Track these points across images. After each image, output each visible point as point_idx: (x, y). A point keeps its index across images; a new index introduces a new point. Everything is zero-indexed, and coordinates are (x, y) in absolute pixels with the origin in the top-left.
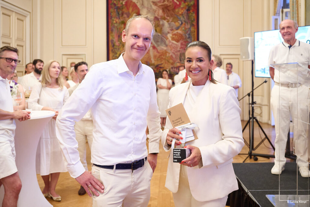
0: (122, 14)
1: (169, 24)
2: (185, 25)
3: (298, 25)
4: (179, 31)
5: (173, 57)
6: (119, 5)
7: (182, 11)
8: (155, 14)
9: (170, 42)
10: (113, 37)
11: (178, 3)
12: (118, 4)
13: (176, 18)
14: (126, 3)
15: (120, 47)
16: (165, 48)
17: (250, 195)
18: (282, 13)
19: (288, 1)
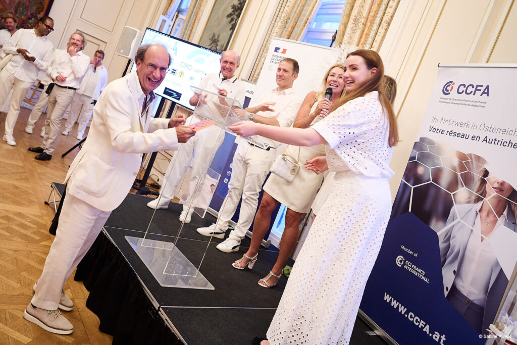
18: (176, 18)
19: (183, 7)
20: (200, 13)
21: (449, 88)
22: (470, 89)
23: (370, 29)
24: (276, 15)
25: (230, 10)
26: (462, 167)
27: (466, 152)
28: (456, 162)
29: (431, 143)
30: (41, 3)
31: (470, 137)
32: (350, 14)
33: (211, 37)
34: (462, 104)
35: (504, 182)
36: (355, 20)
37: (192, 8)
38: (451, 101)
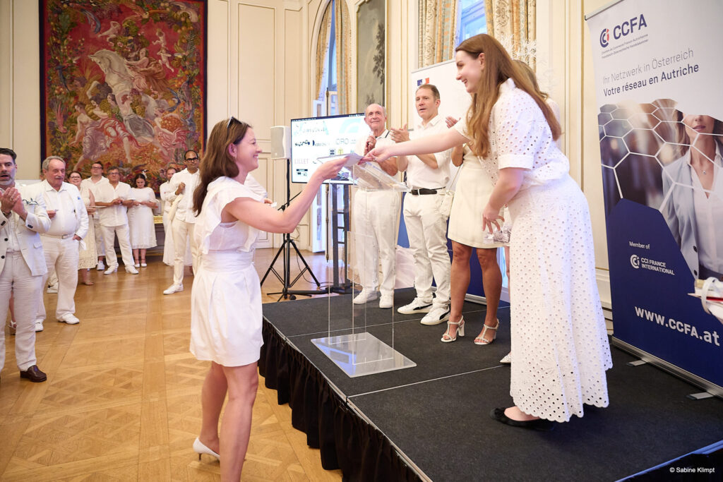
0: (72, 80)
1: (157, 102)
2: (184, 104)
3: (348, 111)
4: (174, 114)
5: (164, 155)
6: (66, 65)
7: (180, 83)
8: (132, 84)
9: (158, 130)
10: (55, 117)
11: (173, 70)
12: (64, 62)
13: (169, 93)
14: (79, 61)
15: (67, 135)
16: (151, 140)
17: (289, 342)
18: (327, 96)
19: (335, 81)
20: (349, 80)
21: (605, 38)
22: (626, 28)
23: (518, 13)
24: (420, 46)
25: (374, 64)
26: (653, 120)
27: (650, 102)
28: (644, 118)
29: (611, 108)
30: (196, 141)
31: (648, 83)
32: (492, 8)
33: (365, 101)
34: (625, 49)
35: (701, 116)
36: (499, 12)
37: (339, 79)
38: (612, 52)
